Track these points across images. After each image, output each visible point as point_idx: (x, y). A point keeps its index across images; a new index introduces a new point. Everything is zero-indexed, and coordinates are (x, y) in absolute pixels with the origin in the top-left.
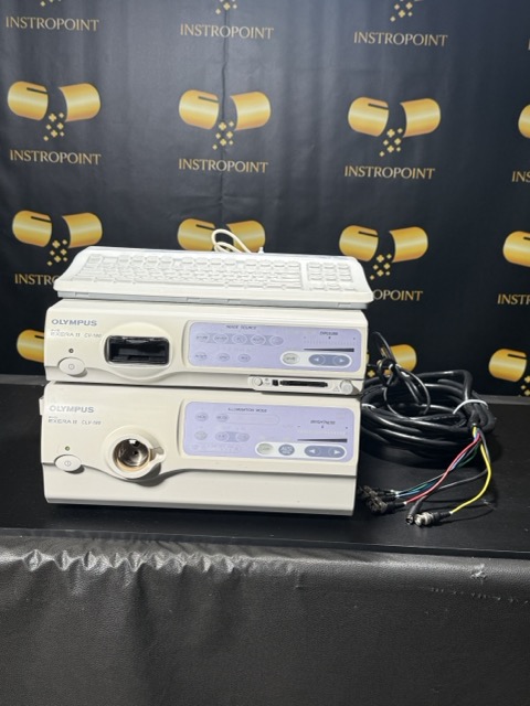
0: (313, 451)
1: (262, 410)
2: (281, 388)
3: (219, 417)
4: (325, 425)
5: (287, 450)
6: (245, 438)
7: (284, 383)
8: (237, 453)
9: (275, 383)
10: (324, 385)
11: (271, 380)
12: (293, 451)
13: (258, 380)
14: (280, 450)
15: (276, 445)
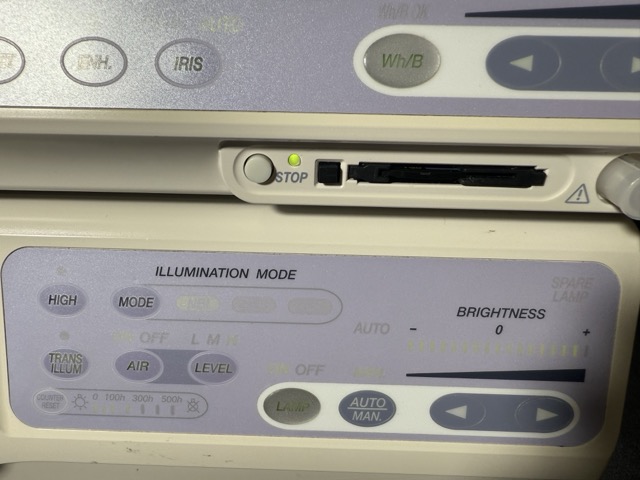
0: (460, 412)
1: (277, 271)
2: (351, 192)
3: (122, 302)
4: (510, 323)
5: (369, 411)
6: (221, 369)
7: (362, 173)
8: (195, 419)
9: (328, 174)
10: (532, 178)
11: (308, 161)
12: (388, 410)
13: (256, 161)
14: (346, 409)
15: (330, 395)
